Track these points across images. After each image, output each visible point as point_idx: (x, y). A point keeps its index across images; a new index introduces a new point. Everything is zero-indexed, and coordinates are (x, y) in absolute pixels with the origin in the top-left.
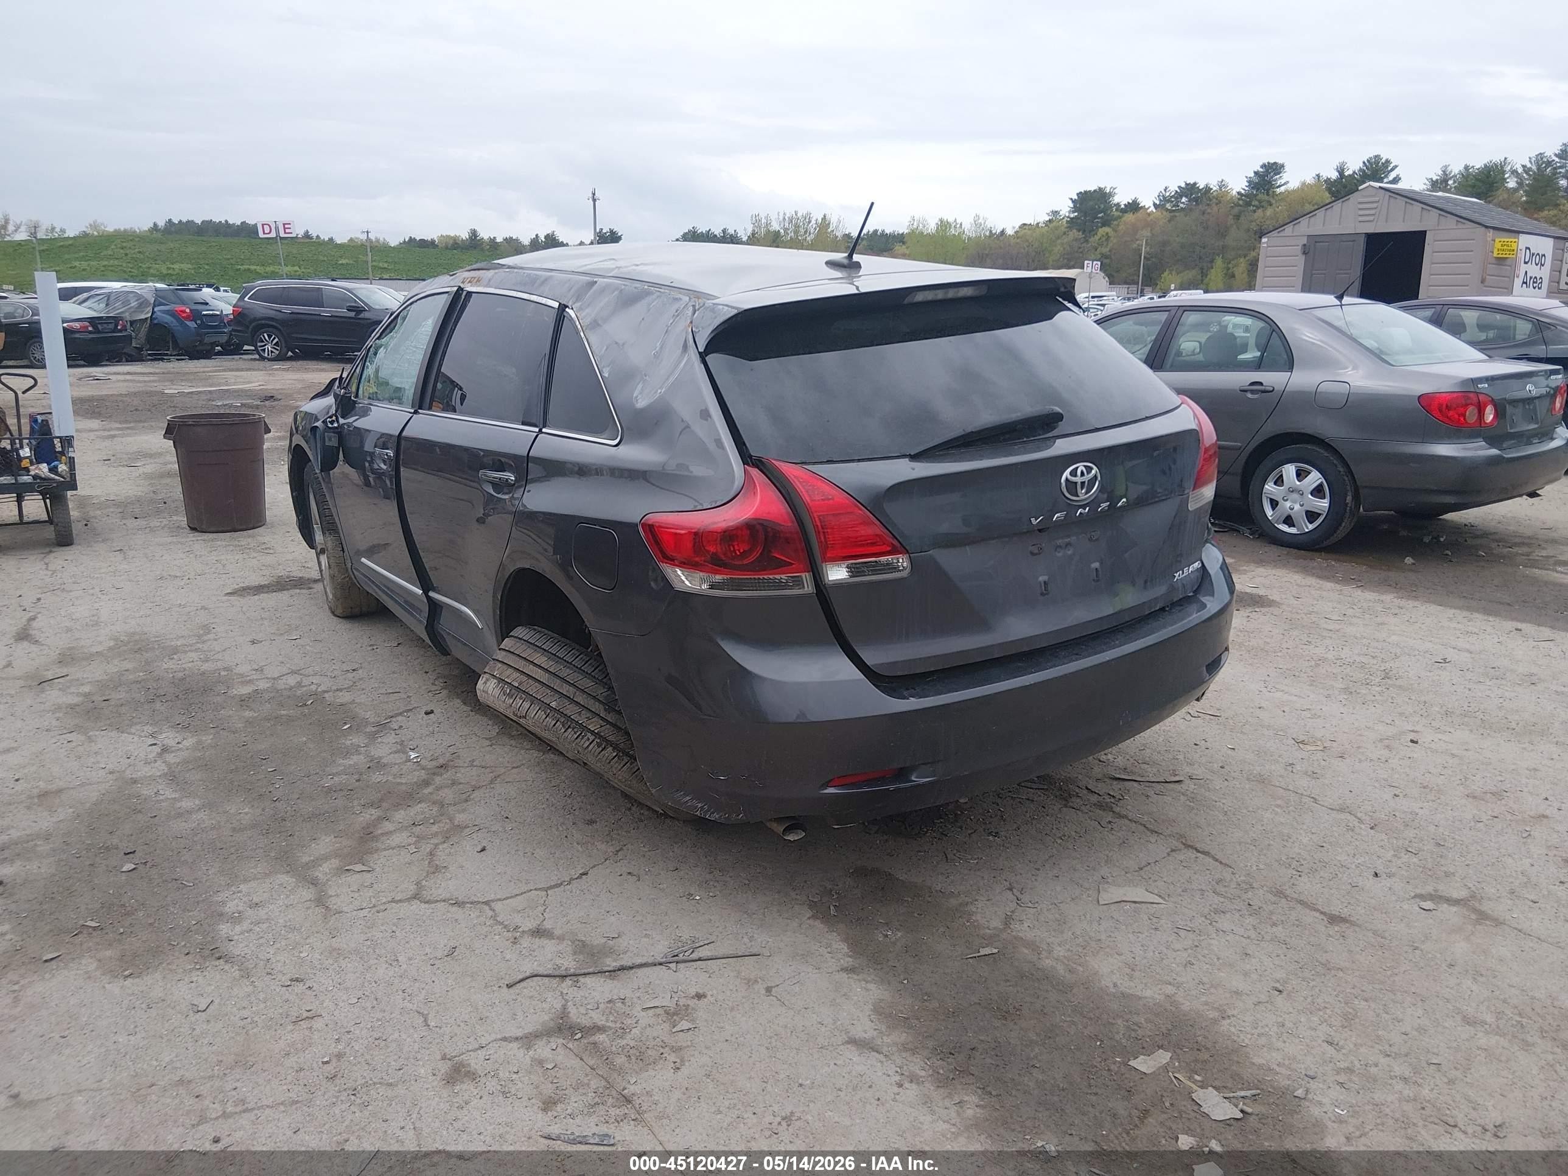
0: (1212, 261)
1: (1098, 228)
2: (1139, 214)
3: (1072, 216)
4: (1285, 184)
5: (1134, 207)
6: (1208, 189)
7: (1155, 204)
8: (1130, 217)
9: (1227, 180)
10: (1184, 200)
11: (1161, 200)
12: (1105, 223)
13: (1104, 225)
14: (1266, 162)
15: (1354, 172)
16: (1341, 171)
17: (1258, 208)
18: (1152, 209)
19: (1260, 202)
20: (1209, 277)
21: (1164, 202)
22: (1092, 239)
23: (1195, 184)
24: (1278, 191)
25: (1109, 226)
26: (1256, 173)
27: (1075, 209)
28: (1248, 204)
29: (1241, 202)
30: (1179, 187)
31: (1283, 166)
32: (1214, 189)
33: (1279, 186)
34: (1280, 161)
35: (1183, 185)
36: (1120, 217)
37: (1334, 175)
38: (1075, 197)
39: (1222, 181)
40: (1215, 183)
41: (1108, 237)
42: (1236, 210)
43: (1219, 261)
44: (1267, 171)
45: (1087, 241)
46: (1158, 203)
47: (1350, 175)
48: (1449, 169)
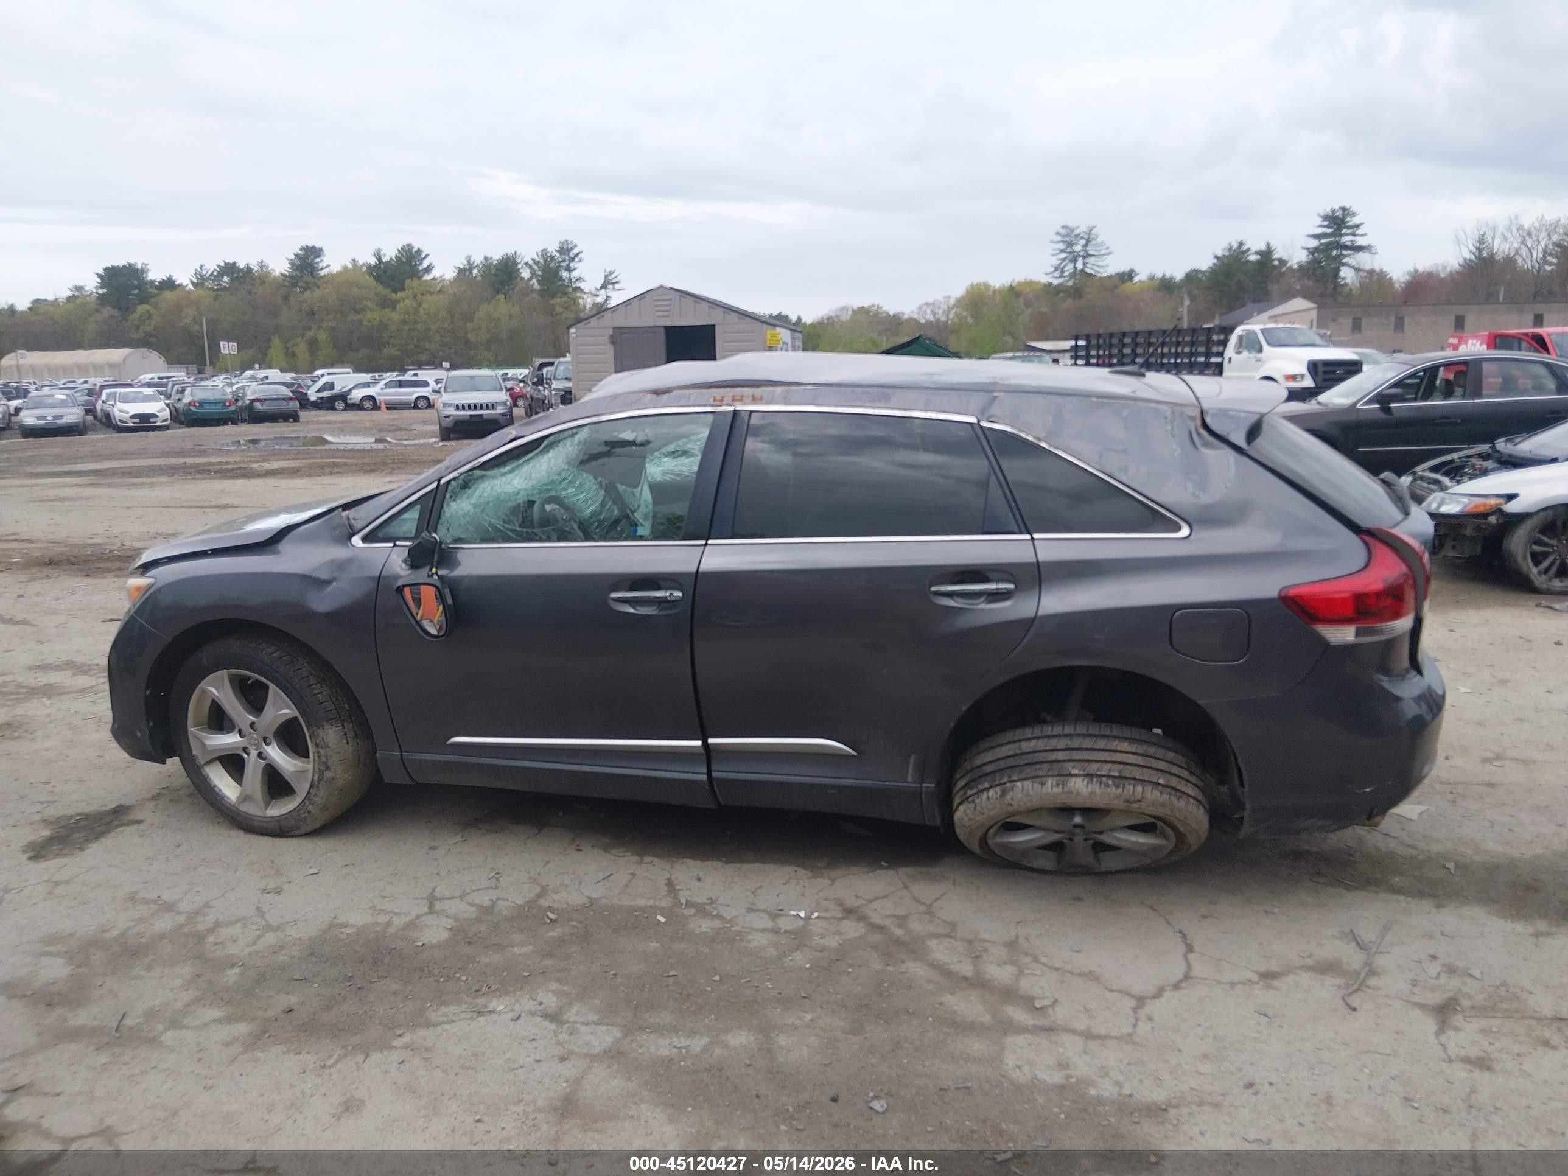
0: (269, 340)
1: (135, 305)
2: (178, 291)
3: (101, 291)
4: (327, 267)
5: (169, 284)
6: (249, 270)
7: (192, 283)
8: (168, 295)
9: (267, 261)
10: (226, 279)
11: (198, 278)
12: (143, 300)
13: (141, 302)
14: (304, 245)
15: (391, 259)
16: (378, 255)
17: (305, 289)
18: (191, 287)
19: (307, 283)
20: (269, 356)
21: (201, 281)
22: (131, 317)
23: (234, 263)
24: (322, 273)
25: (147, 303)
26: (296, 255)
27: (103, 285)
28: (295, 285)
29: (287, 284)
30: (218, 266)
31: (321, 250)
32: (256, 269)
33: (322, 269)
34: (318, 245)
35: (222, 264)
36: (157, 295)
37: (373, 261)
38: (101, 272)
39: (262, 262)
40: (255, 263)
41: (150, 316)
42: (283, 291)
43: (276, 341)
44: (307, 253)
45: (127, 320)
46: (195, 281)
47: (387, 262)
48: (472, 259)
